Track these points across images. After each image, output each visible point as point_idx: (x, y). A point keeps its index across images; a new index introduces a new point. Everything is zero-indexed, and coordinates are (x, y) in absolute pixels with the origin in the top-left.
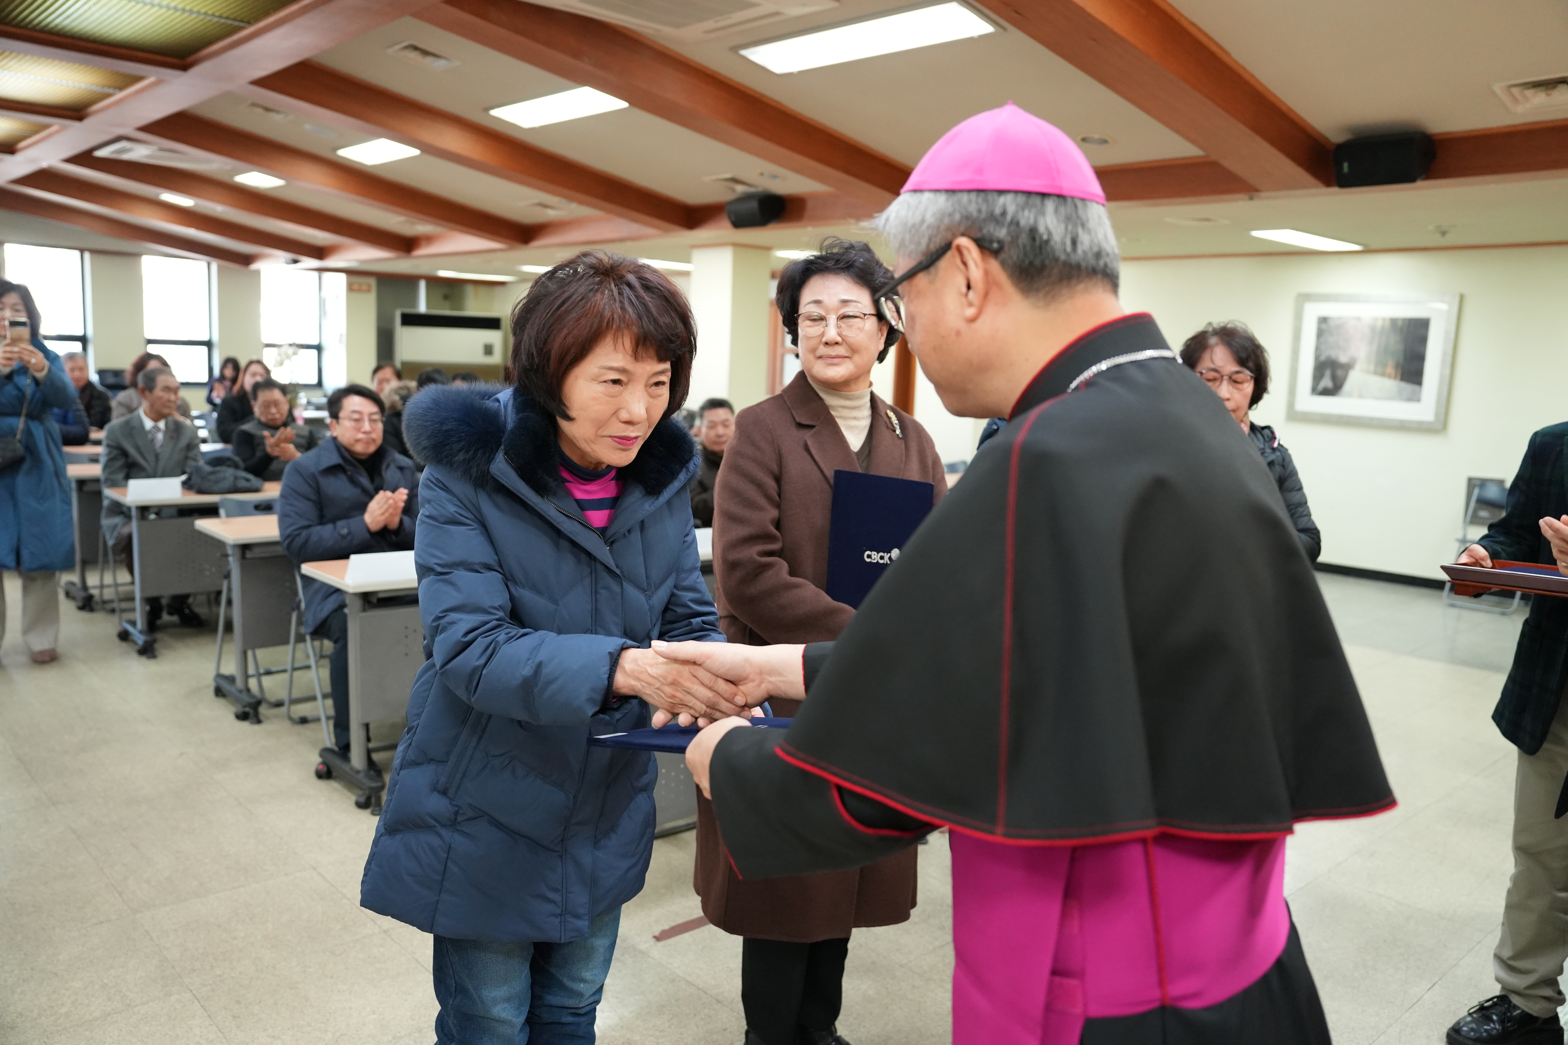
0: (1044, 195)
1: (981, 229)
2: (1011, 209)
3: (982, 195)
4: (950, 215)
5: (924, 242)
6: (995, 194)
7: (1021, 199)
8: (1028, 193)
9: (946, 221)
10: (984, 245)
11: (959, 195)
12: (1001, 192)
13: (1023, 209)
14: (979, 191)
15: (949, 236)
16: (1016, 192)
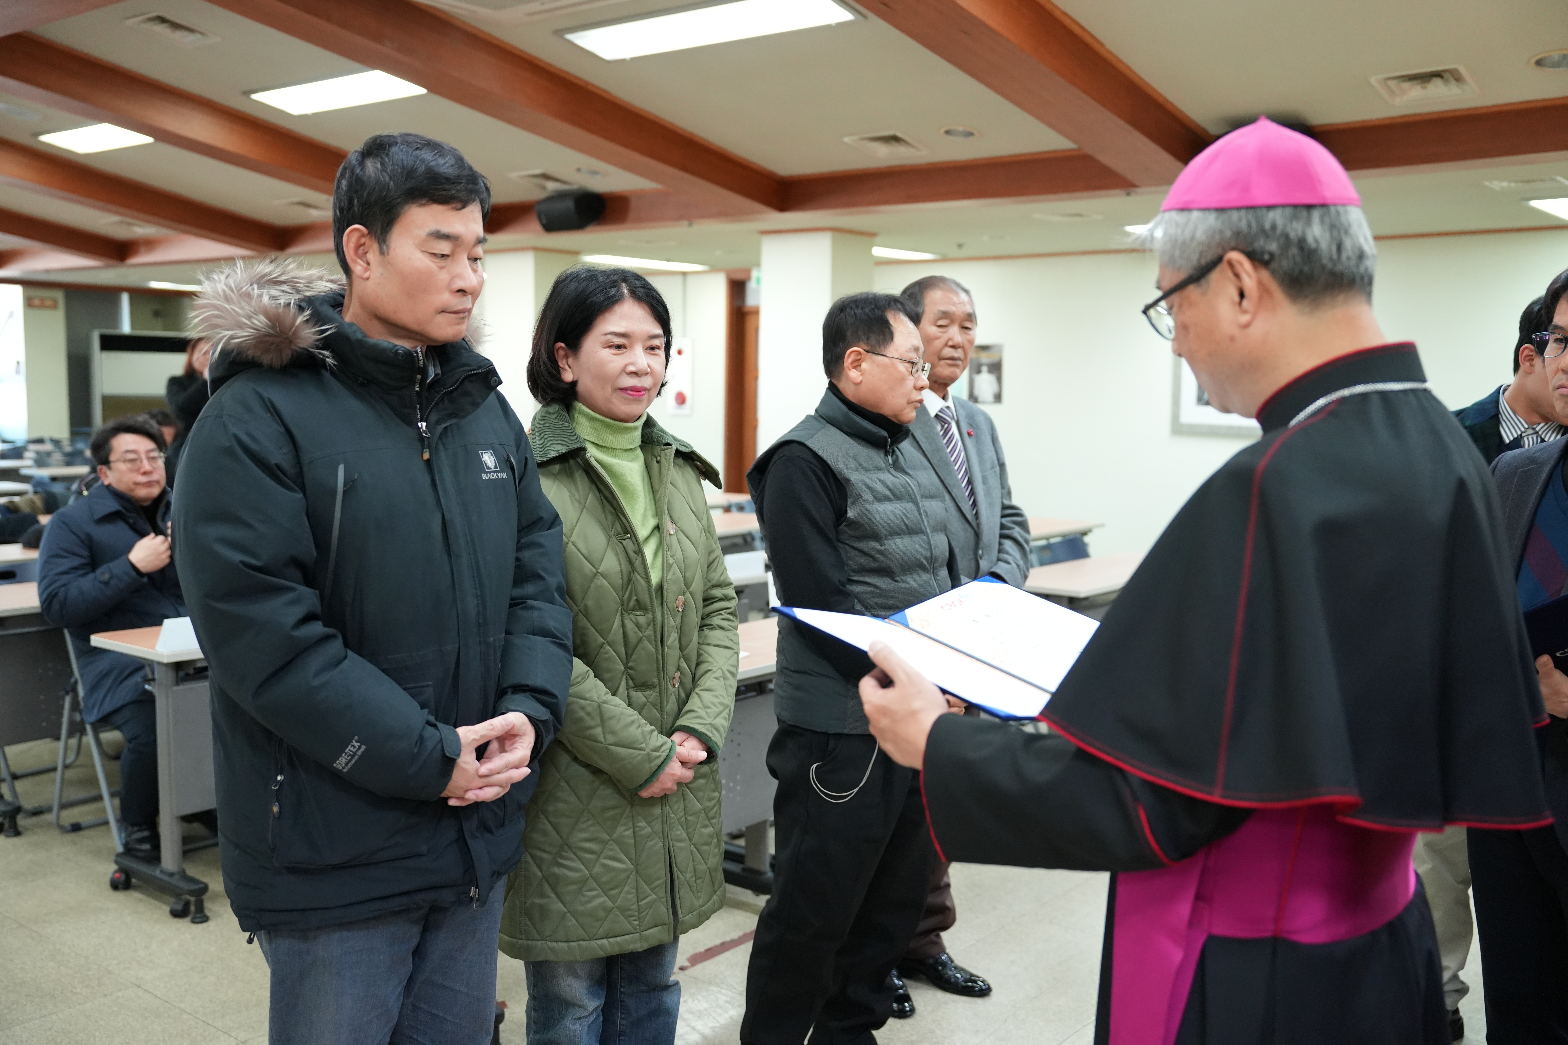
0: (1309, 207)
1: (1251, 244)
2: (1280, 223)
3: (1251, 212)
4: (1221, 232)
5: (1195, 258)
6: (1264, 210)
7: (1289, 211)
8: (1295, 206)
9: (1217, 237)
10: (1256, 258)
11: (1230, 212)
12: (1270, 207)
13: (1291, 222)
14: (1249, 208)
15: (1220, 251)
16: (1284, 206)
